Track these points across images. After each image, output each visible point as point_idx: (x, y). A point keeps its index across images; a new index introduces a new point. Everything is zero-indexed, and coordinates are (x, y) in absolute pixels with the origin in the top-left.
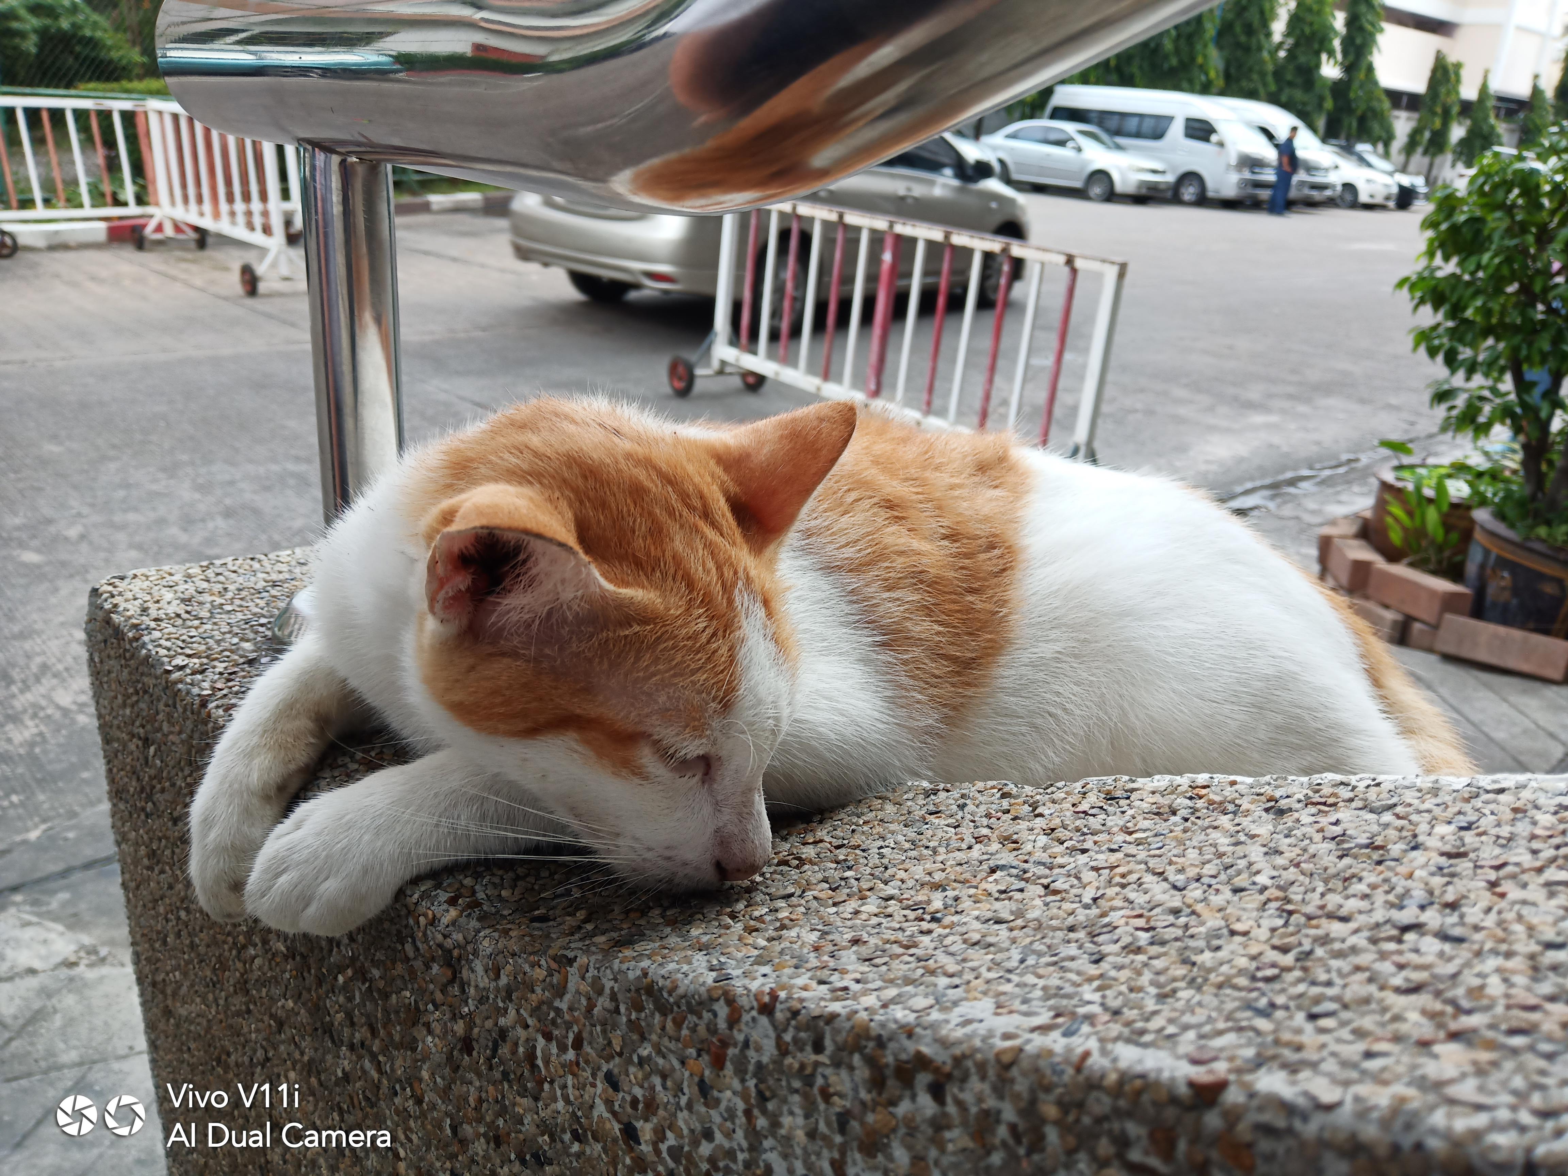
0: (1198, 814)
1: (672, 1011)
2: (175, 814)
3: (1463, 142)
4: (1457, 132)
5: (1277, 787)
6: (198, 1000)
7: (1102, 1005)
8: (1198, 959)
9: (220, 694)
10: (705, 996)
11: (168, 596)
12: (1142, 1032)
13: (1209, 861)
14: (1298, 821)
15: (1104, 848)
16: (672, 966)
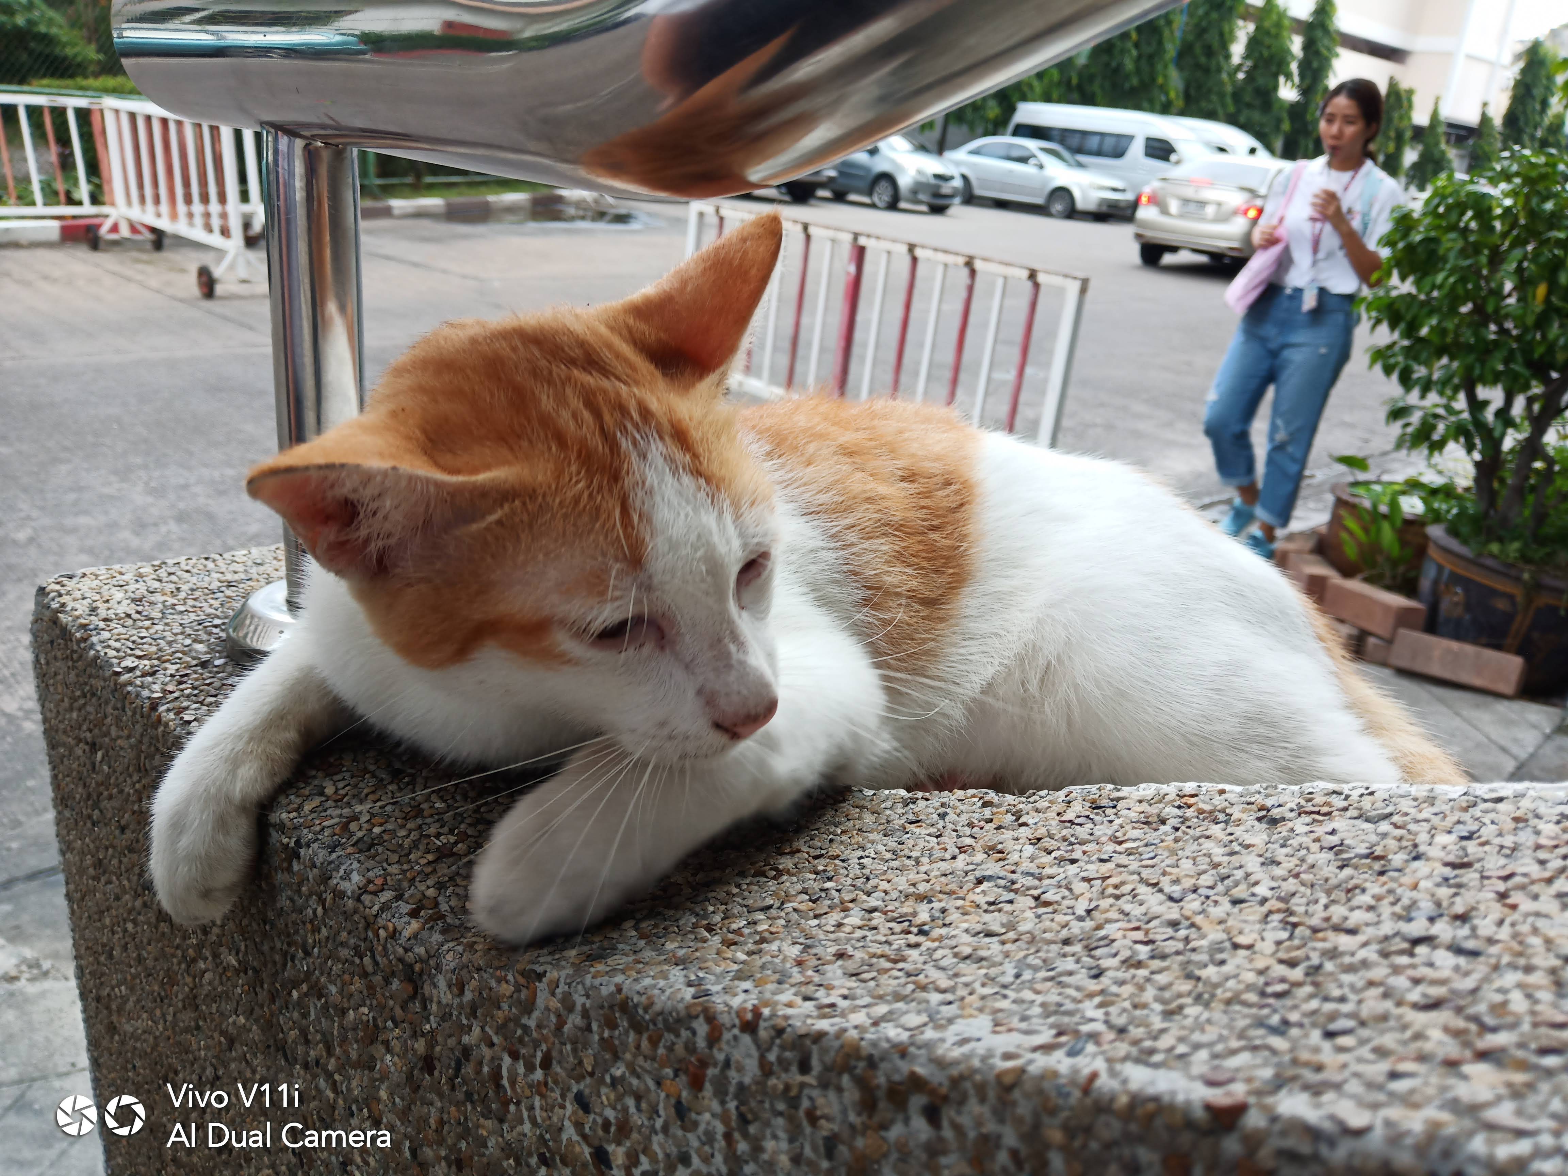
0: (1188, 823)
1: (647, 1029)
2: (123, 822)
3: (1415, 166)
4: (1410, 156)
5: (1267, 796)
6: (145, 1016)
7: (1106, 1022)
8: (1204, 973)
9: (171, 697)
10: (683, 1013)
11: (119, 595)
12: (1152, 1052)
13: (1204, 872)
14: (1292, 830)
15: (1094, 858)
16: (647, 981)
